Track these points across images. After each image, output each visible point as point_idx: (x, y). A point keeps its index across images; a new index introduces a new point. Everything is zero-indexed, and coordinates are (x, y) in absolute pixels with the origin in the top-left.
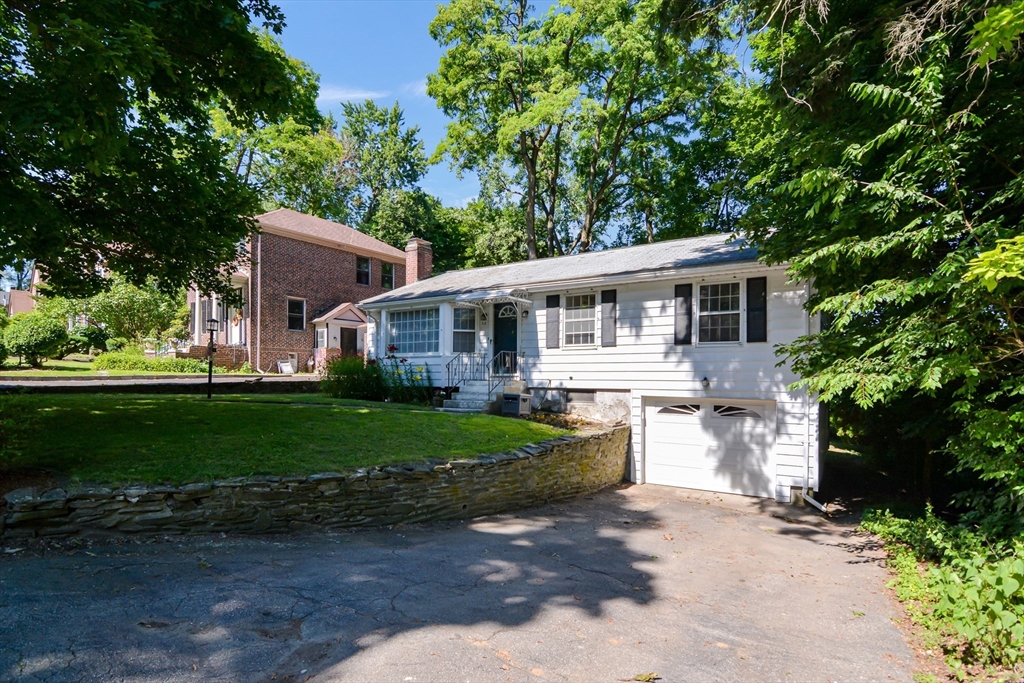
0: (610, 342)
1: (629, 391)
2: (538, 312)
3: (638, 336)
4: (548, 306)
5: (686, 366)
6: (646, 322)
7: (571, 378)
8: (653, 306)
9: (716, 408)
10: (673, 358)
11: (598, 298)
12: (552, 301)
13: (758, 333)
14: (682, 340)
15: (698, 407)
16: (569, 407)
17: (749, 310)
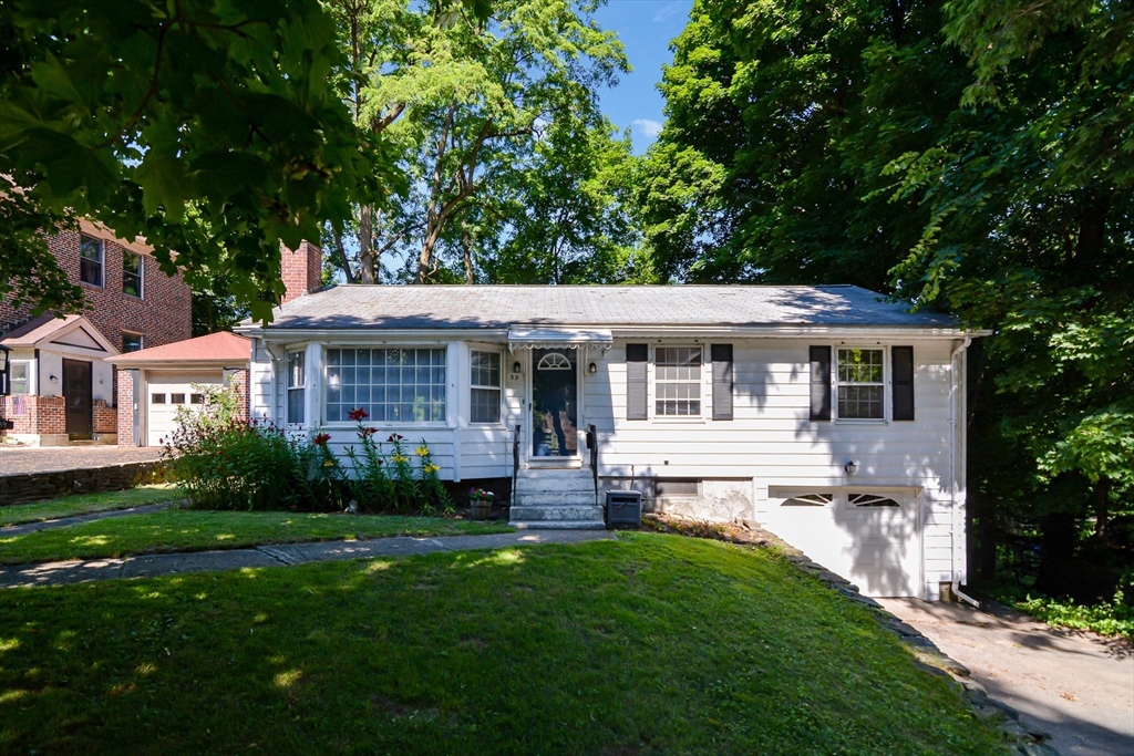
0: (723, 414)
1: (750, 479)
2: (611, 367)
3: (760, 407)
4: (628, 359)
5: (823, 447)
6: (770, 390)
7: (666, 463)
8: (779, 371)
9: (851, 497)
10: (807, 437)
11: (707, 353)
12: (636, 352)
13: (904, 411)
14: (819, 415)
15: (830, 497)
16: (659, 502)
17: (895, 382)
